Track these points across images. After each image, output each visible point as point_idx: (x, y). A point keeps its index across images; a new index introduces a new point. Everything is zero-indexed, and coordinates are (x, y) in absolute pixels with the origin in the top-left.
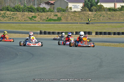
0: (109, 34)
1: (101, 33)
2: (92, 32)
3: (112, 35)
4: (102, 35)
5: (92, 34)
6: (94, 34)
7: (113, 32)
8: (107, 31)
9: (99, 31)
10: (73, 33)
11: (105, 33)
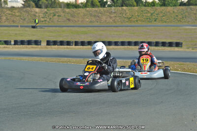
0: (68, 43)
1: (55, 43)
2: (41, 42)
3: (73, 45)
4: (56, 46)
5: (40, 45)
6: (44, 44)
7: (74, 40)
8: (65, 39)
9: (52, 39)
10: (11, 42)
11: (62, 43)
